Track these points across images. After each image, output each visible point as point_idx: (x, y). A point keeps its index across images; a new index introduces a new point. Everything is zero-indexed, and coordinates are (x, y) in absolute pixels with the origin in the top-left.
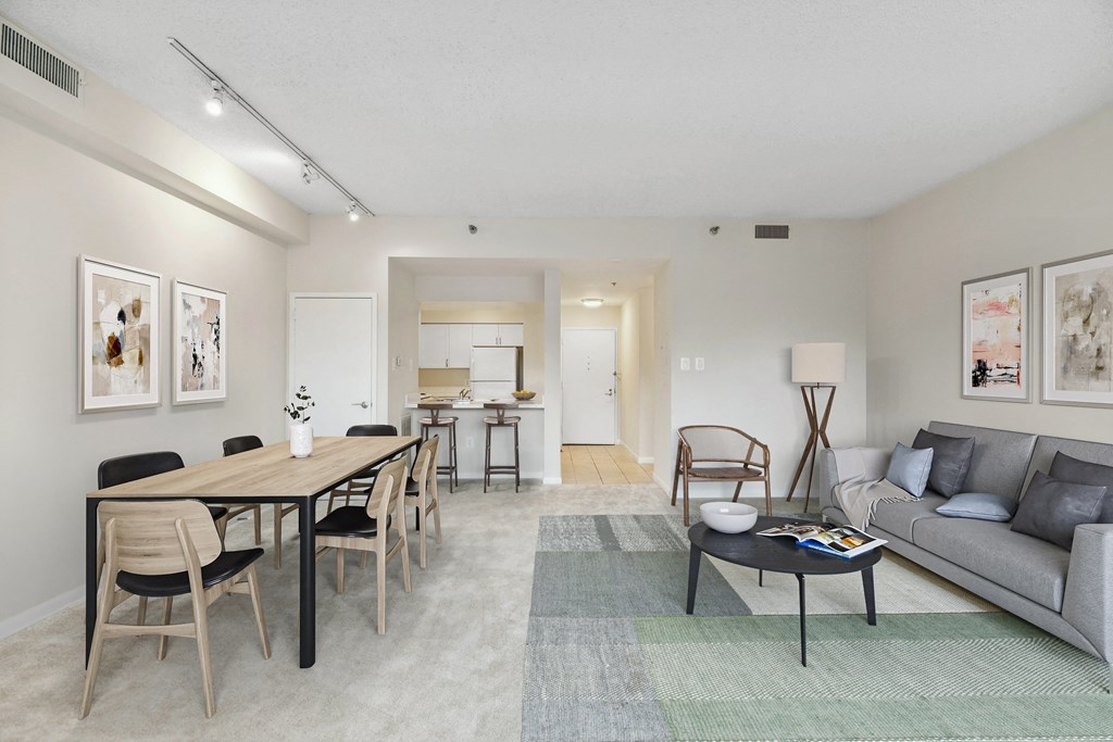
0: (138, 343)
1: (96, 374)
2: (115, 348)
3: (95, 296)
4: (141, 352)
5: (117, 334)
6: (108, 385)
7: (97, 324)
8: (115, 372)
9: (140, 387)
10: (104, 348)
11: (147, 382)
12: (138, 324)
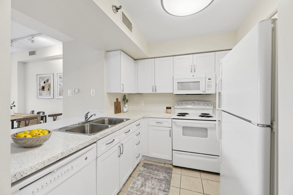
0: (48, 87)
1: (39, 92)
2: (43, 88)
3: (39, 80)
4: (48, 88)
5: (44, 86)
6: (42, 94)
7: (40, 84)
8: (43, 92)
9: (48, 95)
10: (41, 88)
11: (50, 94)
12: (48, 83)
